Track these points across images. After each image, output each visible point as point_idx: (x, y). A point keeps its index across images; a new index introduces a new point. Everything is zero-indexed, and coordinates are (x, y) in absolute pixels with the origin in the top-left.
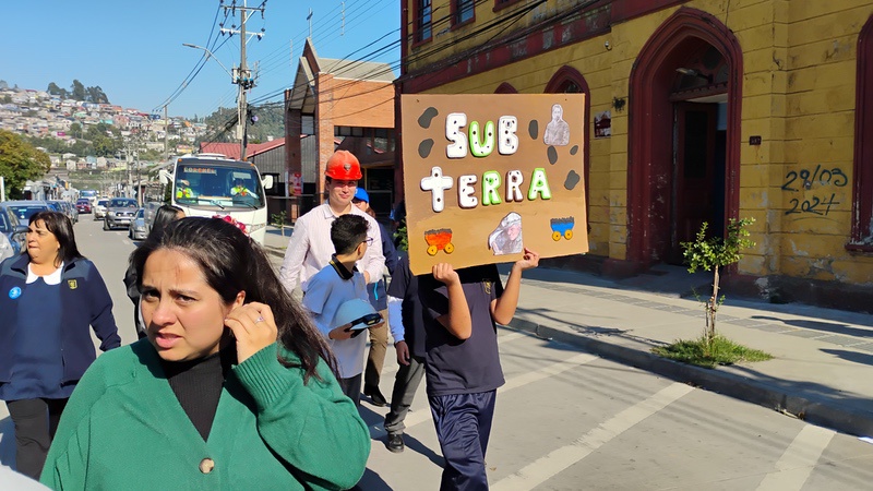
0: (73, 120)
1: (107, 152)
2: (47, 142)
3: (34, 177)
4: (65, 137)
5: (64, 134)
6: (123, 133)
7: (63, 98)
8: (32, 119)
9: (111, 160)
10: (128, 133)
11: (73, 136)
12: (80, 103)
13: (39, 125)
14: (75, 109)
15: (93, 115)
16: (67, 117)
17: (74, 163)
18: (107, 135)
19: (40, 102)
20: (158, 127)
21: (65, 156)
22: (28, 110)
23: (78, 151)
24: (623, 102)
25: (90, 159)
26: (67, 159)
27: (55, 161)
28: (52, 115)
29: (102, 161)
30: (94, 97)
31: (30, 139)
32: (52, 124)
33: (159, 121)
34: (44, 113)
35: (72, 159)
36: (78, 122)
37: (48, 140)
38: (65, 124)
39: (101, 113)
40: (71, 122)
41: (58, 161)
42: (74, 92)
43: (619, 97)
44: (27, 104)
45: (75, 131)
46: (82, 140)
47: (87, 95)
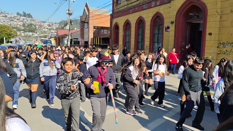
1: (32, 31)
2: (16, 28)
3: (13, 37)
4: (21, 27)
5: (21, 26)
6: (37, 26)
7: (20, 16)
8: (13, 22)
9: (33, 33)
10: (38, 26)
11: (23, 27)
12: (25, 18)
13: (14, 23)
14: (24, 19)
15: (29, 21)
16: (22, 21)
17: (23, 34)
18: (32, 27)
19: (14, 17)
20: (46, 25)
21: (21, 32)
22: (11, 19)
23: (25, 31)
24: (173, 22)
25: (28, 33)
26: (21, 33)
27: (18, 33)
28: (18, 21)
29: (31, 34)
30: (29, 16)
31: (12, 27)
32: (17, 23)
33: (46, 23)
34: (16, 20)
35: (23, 33)
36: (25, 23)
37: (16, 27)
38: (21, 23)
39: (31, 21)
40: (23, 23)
41: (19, 33)
42: (23, 15)
43: (172, 21)
44: (11, 18)
45: (24, 25)
46: (26, 28)
47: (27, 16)
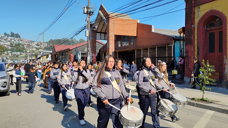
0: (11, 42)
1: (20, 51)
4: (8, 47)
6: (25, 46)
7: (8, 37)
9: (21, 53)
11: (11, 47)
12: (13, 38)
13: (1, 44)
14: (11, 39)
15: (16, 41)
16: (9, 41)
18: (20, 46)
19: (2, 38)
21: (8, 52)
23: (12, 50)
25: (15, 53)
28: (5, 41)
29: (19, 53)
30: (17, 37)
32: (5, 43)
33: (34, 43)
34: (3, 40)
35: (10, 53)
36: (12, 43)
38: (9, 43)
39: (19, 40)
42: (11, 35)
45: (11, 45)
46: (13, 47)
47: (15, 36)
